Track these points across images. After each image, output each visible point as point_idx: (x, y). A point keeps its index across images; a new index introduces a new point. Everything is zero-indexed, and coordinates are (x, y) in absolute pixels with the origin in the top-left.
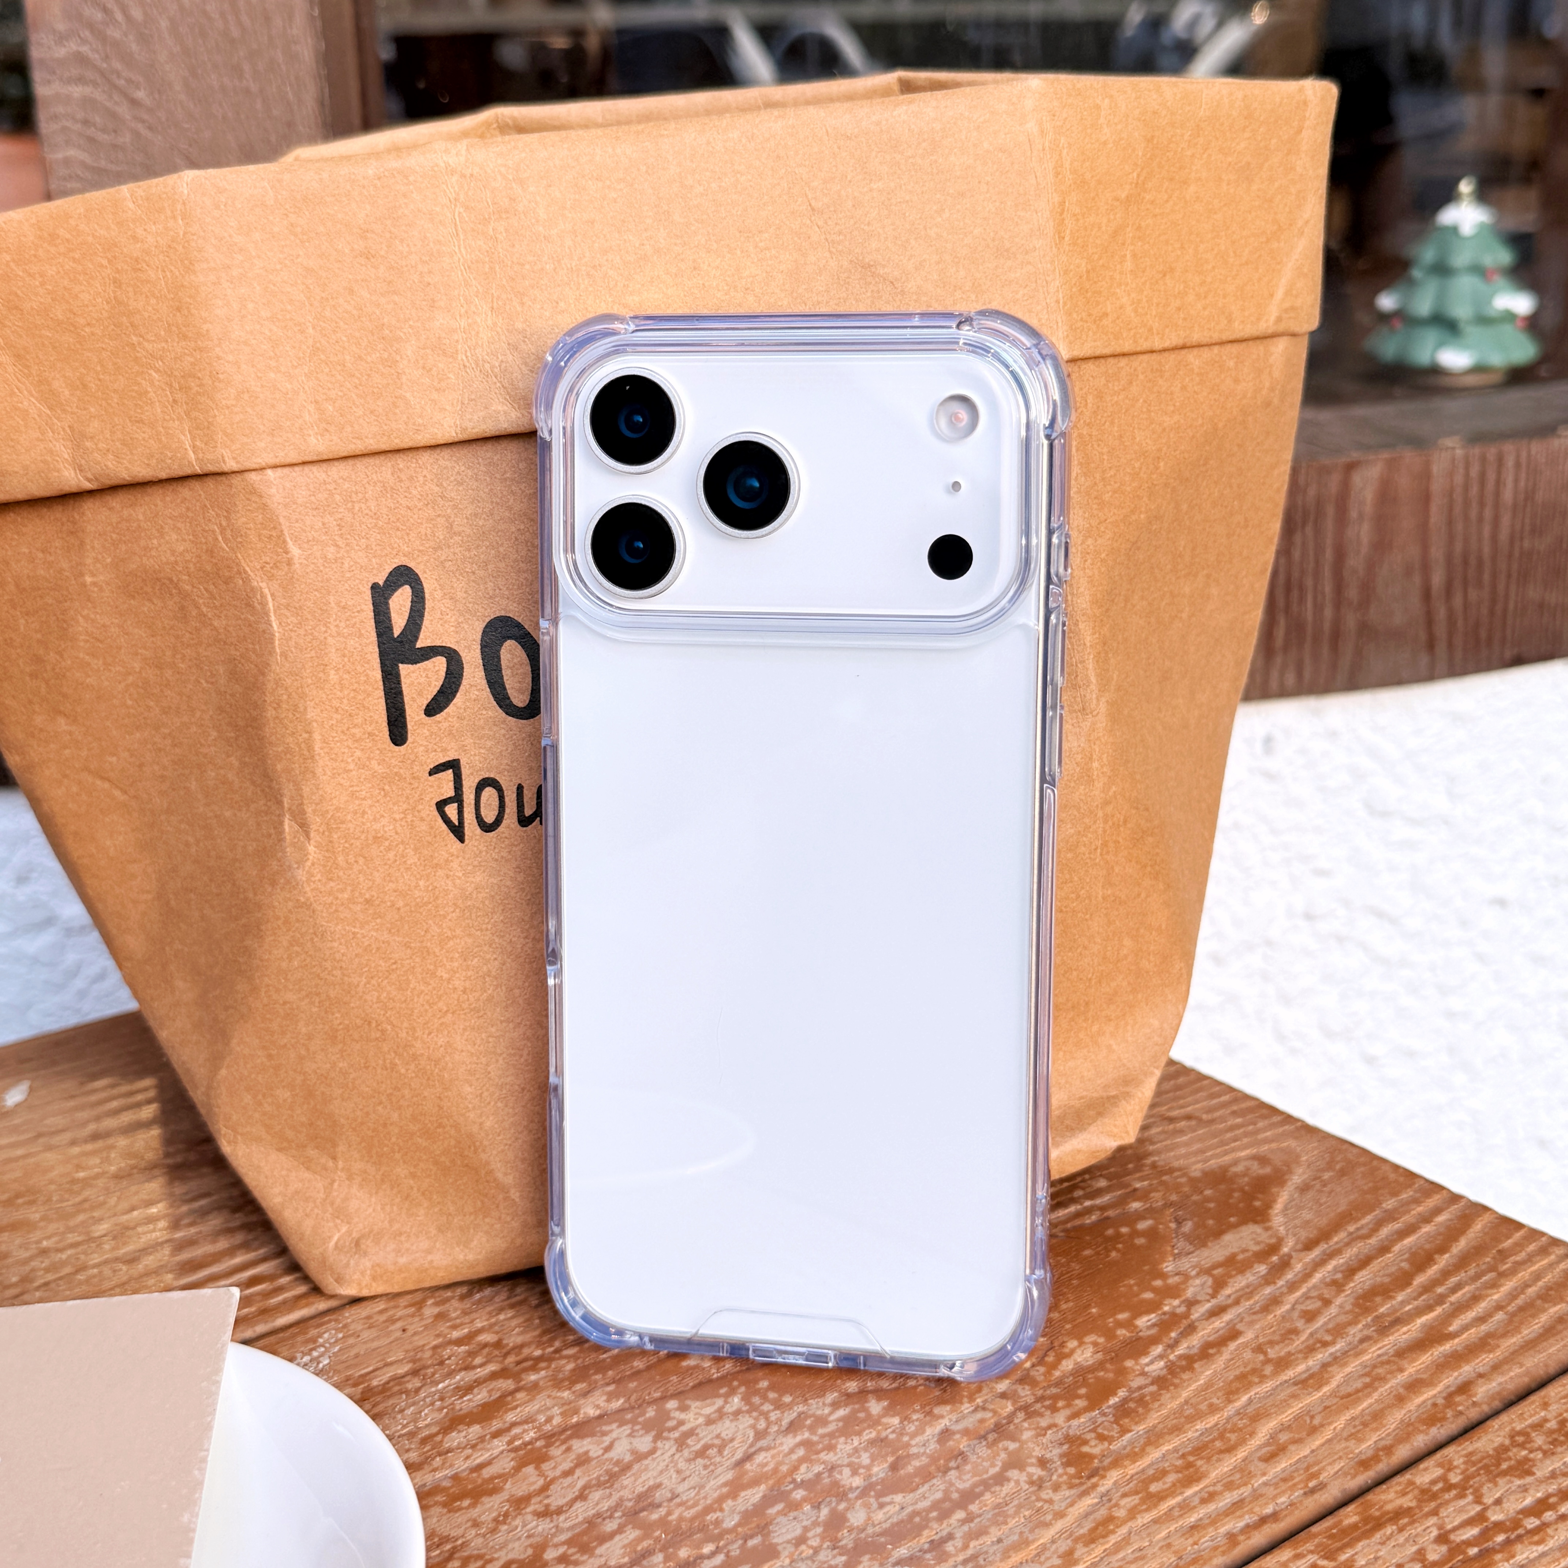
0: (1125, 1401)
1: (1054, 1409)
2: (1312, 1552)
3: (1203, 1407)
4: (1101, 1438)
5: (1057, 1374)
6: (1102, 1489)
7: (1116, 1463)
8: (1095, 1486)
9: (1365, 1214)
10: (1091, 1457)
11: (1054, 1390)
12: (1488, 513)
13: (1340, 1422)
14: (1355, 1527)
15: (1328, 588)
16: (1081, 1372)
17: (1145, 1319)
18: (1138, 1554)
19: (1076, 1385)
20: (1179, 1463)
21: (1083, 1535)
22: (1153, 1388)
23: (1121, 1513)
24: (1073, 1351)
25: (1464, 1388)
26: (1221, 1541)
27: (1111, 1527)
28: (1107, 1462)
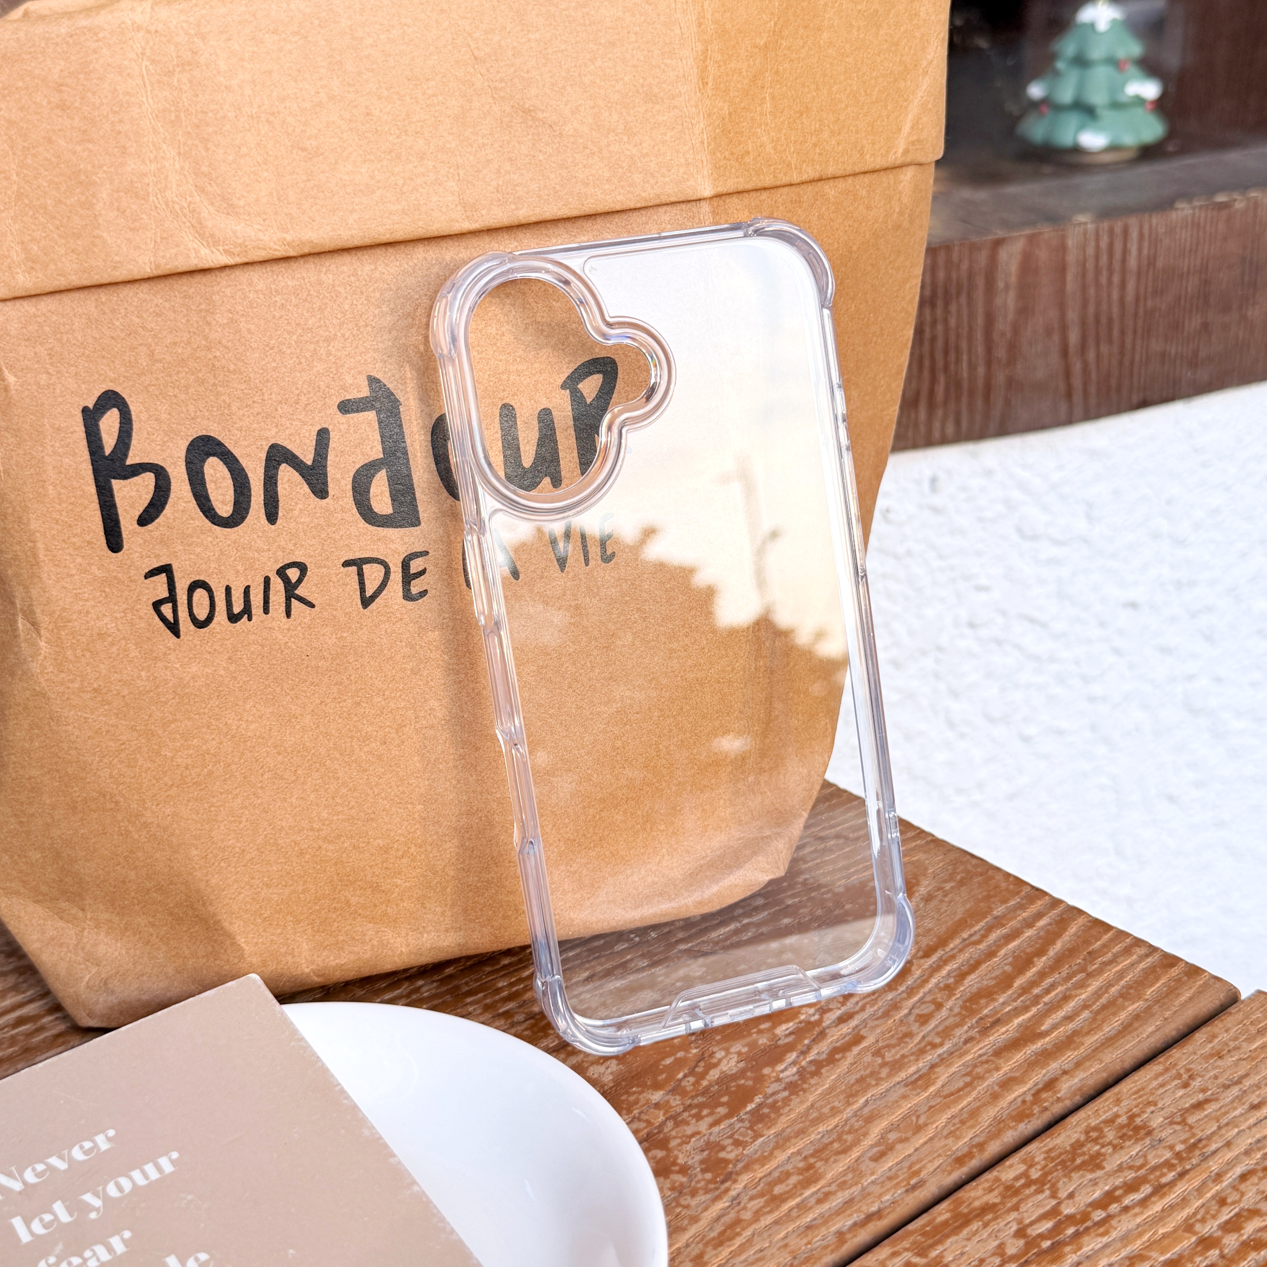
0: (760, 1106)
1: (699, 1117)
2: (907, 1250)
3: (826, 1110)
4: (737, 1143)
5: (705, 1083)
6: (733, 1193)
7: (747, 1168)
8: (727, 1190)
9: (977, 922)
10: (727, 1161)
11: (701, 1099)
12: (1116, 279)
13: (942, 1119)
14: (946, 1223)
15: (980, 349)
16: (725, 1080)
17: (784, 1027)
18: (758, 1256)
19: (720, 1094)
20: (801, 1165)
21: (714, 1239)
22: (786, 1094)
23: (747, 1216)
24: (720, 1061)
25: (1050, 1085)
26: (831, 1239)
27: (738, 1230)
28: (740, 1165)
